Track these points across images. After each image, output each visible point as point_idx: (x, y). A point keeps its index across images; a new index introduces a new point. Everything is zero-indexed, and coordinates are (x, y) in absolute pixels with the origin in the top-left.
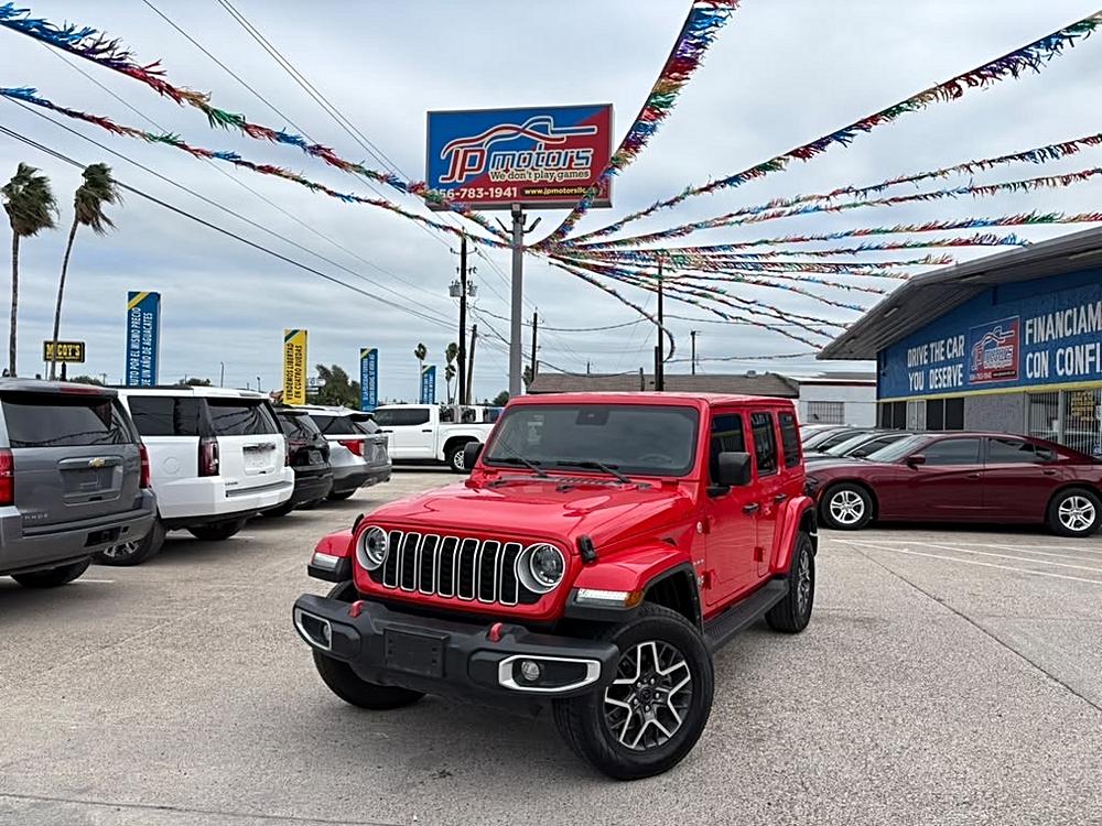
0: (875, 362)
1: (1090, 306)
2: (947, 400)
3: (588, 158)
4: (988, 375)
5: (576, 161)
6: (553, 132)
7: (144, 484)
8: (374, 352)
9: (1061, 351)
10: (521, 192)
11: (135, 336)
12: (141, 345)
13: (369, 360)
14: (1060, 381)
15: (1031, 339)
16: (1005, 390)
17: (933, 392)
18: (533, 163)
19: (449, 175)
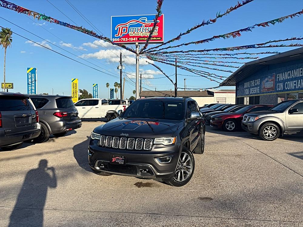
0: (235, 86)
2: (255, 96)
3: (157, 29)
4: (266, 90)
6: (147, 22)
8: (97, 85)
9: (286, 83)
10: (138, 39)
11: (30, 80)
12: (32, 83)
14: (286, 91)
15: (278, 80)
16: (271, 94)
17: (251, 94)
18: (141, 31)
19: (118, 34)
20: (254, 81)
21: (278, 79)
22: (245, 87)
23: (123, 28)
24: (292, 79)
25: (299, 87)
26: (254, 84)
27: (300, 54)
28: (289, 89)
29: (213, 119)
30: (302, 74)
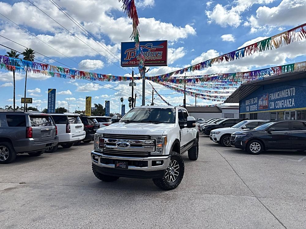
0: (239, 103)
1: (282, 91)
2: (254, 113)
3: (161, 54)
4: (262, 108)
5: (158, 55)
6: (152, 47)
7: (56, 134)
8: (109, 101)
9: (276, 102)
11: (50, 99)
12: (51, 102)
13: (107, 104)
14: (276, 109)
16: (265, 111)
17: (251, 111)
19: (127, 58)
20: (253, 99)
21: (271, 98)
22: (246, 105)
24: (280, 99)
25: (286, 106)
26: (253, 102)
27: (280, 78)
30: (287, 94)
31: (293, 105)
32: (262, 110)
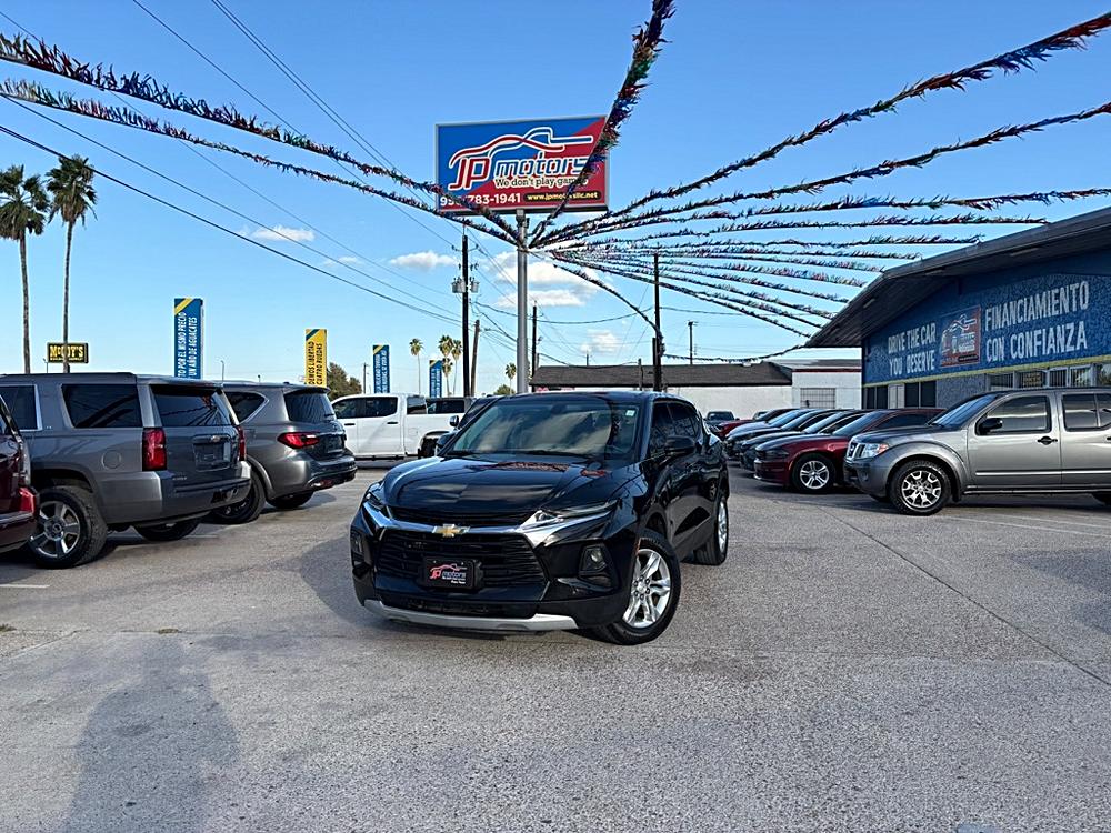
0: (860, 349)
1: (1038, 296)
2: (923, 383)
4: (956, 360)
5: (575, 169)
6: (552, 142)
8: (386, 348)
9: (1014, 337)
10: (524, 198)
11: (182, 338)
12: (187, 346)
13: (381, 356)
14: (1013, 364)
15: (990, 327)
16: (969, 373)
17: (911, 375)
18: (534, 171)
19: (457, 183)
20: (917, 330)
21: (990, 322)
22: (890, 352)
23: (475, 163)
24: (1028, 327)
25: (1052, 350)
26: (919, 340)
28: (1021, 356)
29: (763, 454)
30: (1057, 306)
31: (1082, 344)
32: (957, 370)
